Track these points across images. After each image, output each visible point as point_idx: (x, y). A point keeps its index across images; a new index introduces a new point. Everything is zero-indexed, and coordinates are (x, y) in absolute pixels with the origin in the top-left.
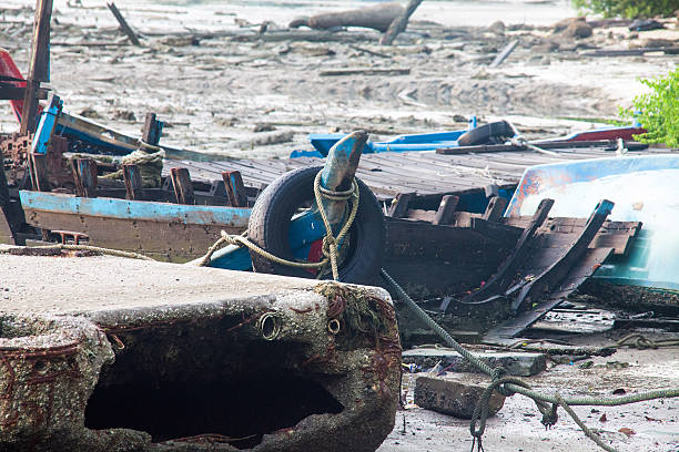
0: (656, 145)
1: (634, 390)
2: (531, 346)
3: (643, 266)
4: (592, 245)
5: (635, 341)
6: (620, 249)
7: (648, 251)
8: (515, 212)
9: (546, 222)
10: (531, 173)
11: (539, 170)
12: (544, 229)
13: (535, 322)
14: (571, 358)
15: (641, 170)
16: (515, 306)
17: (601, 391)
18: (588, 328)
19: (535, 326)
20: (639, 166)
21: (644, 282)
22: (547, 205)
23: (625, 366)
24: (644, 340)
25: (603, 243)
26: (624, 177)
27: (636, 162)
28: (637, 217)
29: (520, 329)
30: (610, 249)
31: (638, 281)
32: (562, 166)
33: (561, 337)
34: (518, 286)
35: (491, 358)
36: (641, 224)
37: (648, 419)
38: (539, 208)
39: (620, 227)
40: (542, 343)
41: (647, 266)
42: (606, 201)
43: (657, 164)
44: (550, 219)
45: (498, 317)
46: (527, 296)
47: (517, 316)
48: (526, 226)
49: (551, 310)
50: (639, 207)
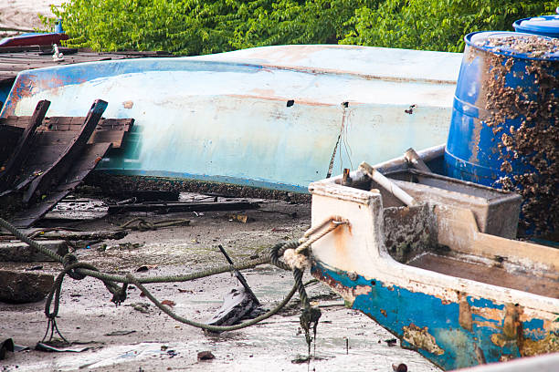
0: (82, 49)
1: (155, 266)
2: (47, 234)
3: (137, 157)
4: (90, 141)
5: (137, 224)
6: (117, 144)
7: (141, 144)
8: (10, 113)
9: (44, 121)
10: (23, 77)
11: (31, 75)
12: (43, 128)
13: (47, 212)
14: (86, 242)
15: (127, 72)
16: (26, 198)
17: (125, 270)
18: (87, 215)
19: (47, 215)
20: (125, 69)
21: (140, 171)
22: (43, 106)
23: (136, 246)
24: (145, 223)
25: (101, 138)
26: (113, 79)
27: (122, 66)
28: (129, 115)
29: (33, 220)
30: (109, 144)
31: (134, 171)
32: (53, 70)
33: (69, 224)
34: (27, 182)
35: (18, 248)
36: (133, 120)
37: (181, 291)
38: (37, 109)
39: (115, 123)
40: (57, 231)
41: (140, 157)
42: (100, 101)
43: (140, 67)
44: (47, 118)
45: (11, 210)
46: (36, 190)
47: (29, 208)
48: (26, 125)
49: (60, 201)
50: (129, 106)
